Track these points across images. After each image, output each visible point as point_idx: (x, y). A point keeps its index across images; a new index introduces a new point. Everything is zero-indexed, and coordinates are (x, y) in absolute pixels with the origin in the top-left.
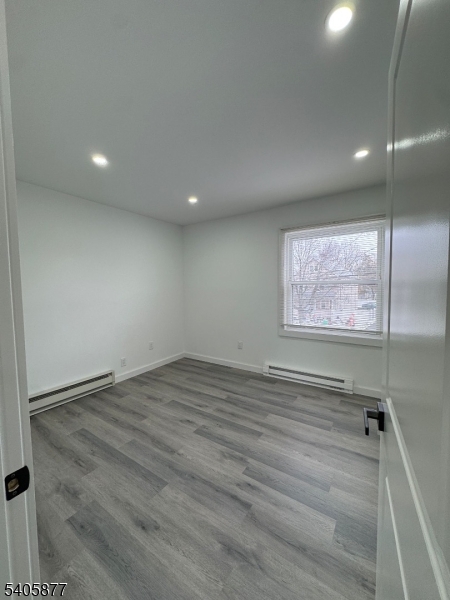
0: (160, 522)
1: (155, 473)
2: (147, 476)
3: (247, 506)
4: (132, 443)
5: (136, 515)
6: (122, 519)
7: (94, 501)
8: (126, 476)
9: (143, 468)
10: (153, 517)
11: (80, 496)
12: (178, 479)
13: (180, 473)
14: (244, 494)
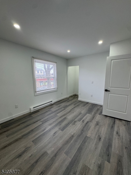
0: (97, 135)
1: (83, 139)
2: (84, 142)
3: (88, 122)
4: (67, 153)
5: (98, 141)
6: (100, 145)
7: (99, 156)
8: (86, 149)
9: (81, 144)
10: (97, 137)
11: (100, 163)
12: (84, 133)
13: (82, 133)
14: (85, 122)
